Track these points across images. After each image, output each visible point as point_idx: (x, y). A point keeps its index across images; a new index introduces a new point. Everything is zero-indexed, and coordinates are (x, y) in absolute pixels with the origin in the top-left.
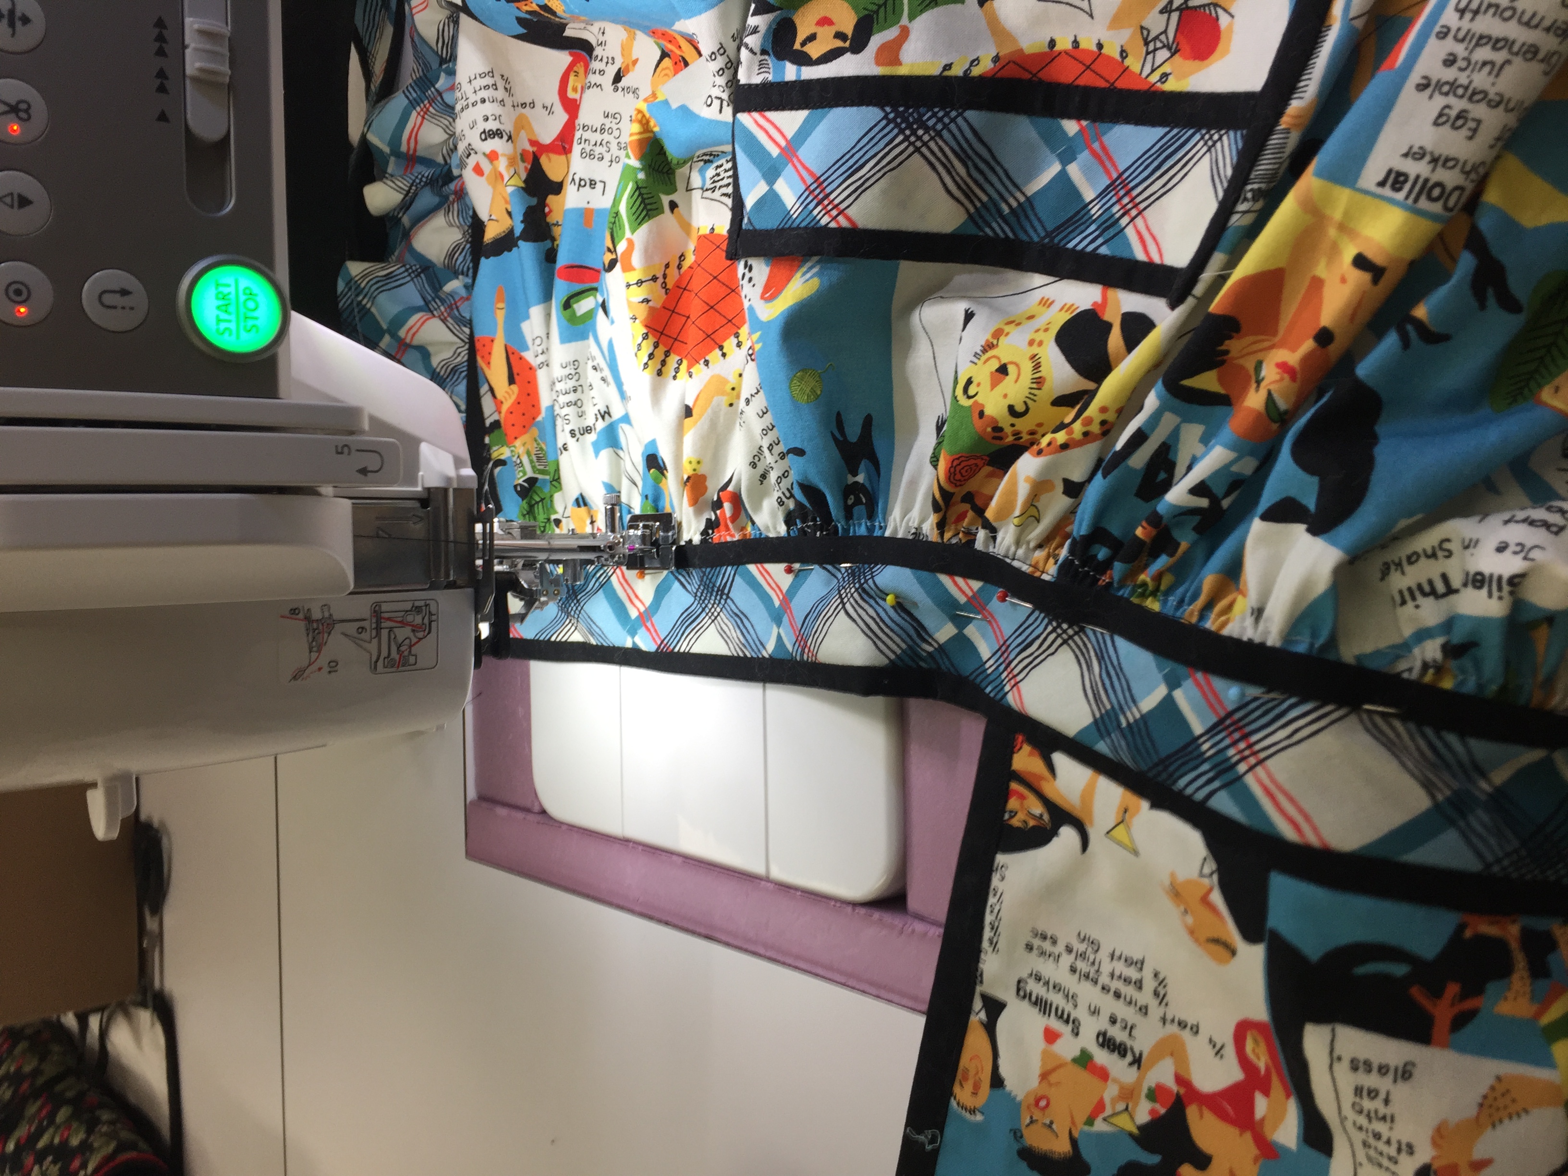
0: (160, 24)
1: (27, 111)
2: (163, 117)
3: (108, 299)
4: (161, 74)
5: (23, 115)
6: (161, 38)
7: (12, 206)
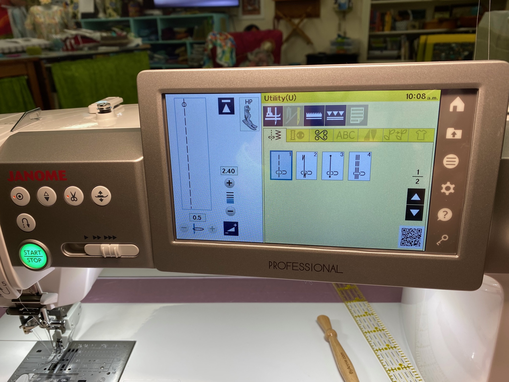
0: (114, 238)
1: (74, 200)
2: (86, 238)
3: (25, 220)
4: (99, 238)
5: (73, 199)
6: (110, 238)
7: (44, 196)
